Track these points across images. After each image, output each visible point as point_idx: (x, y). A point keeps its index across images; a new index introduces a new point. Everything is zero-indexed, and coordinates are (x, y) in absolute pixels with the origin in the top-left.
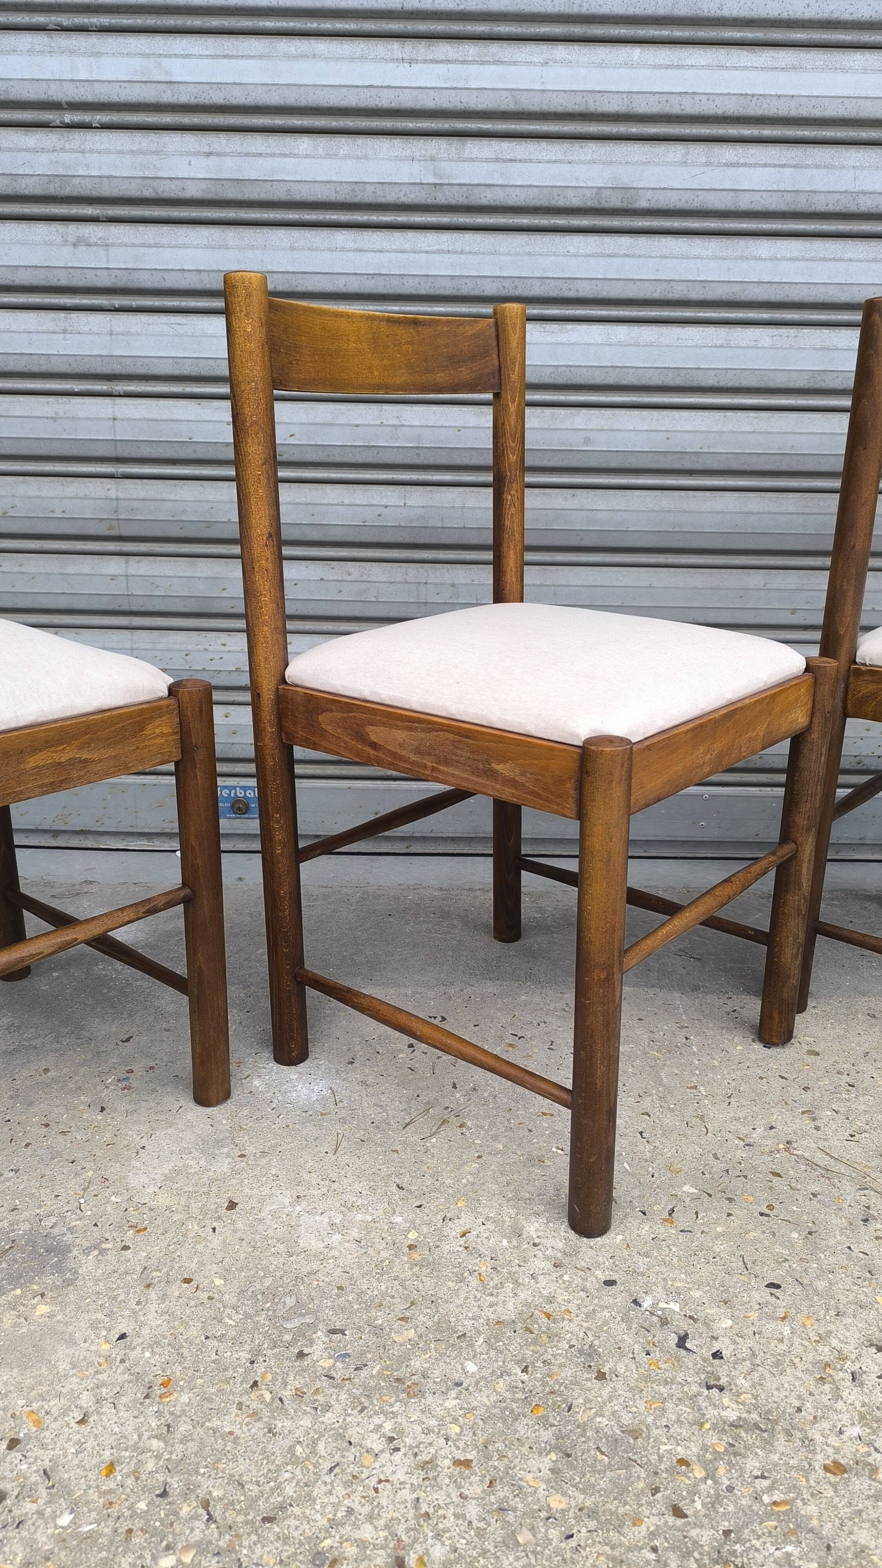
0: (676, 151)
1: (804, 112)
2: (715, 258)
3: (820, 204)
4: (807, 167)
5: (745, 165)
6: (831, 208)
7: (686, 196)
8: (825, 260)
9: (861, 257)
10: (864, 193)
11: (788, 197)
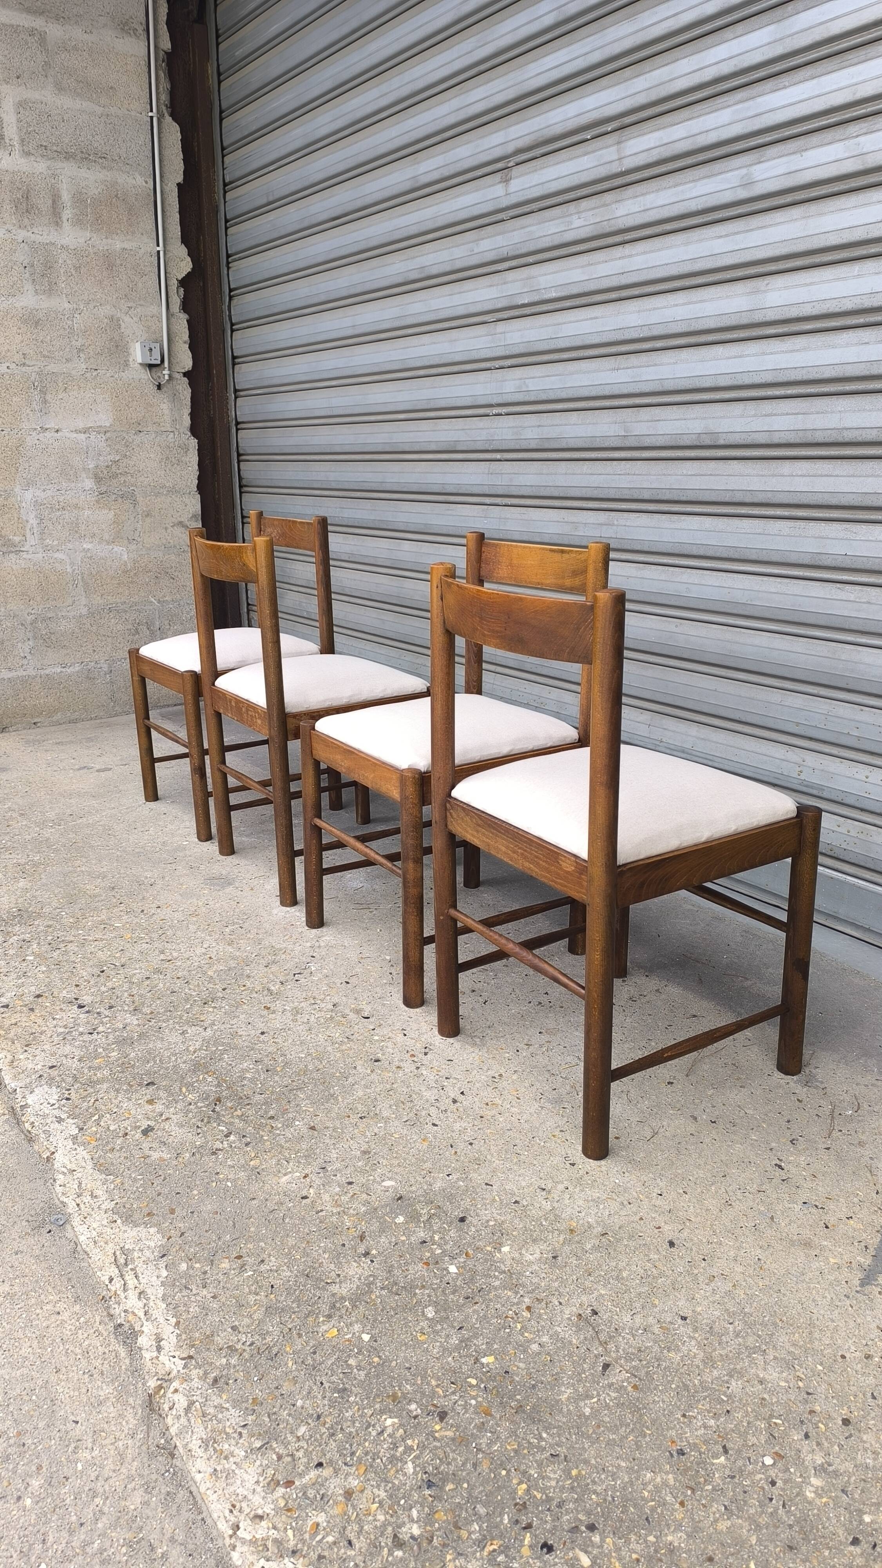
0: (738, 407)
1: (811, 377)
2: (758, 475)
3: (819, 437)
4: (812, 413)
5: (775, 415)
6: (827, 440)
7: (744, 436)
8: (822, 476)
9: (845, 473)
10: (847, 429)
11: (801, 434)
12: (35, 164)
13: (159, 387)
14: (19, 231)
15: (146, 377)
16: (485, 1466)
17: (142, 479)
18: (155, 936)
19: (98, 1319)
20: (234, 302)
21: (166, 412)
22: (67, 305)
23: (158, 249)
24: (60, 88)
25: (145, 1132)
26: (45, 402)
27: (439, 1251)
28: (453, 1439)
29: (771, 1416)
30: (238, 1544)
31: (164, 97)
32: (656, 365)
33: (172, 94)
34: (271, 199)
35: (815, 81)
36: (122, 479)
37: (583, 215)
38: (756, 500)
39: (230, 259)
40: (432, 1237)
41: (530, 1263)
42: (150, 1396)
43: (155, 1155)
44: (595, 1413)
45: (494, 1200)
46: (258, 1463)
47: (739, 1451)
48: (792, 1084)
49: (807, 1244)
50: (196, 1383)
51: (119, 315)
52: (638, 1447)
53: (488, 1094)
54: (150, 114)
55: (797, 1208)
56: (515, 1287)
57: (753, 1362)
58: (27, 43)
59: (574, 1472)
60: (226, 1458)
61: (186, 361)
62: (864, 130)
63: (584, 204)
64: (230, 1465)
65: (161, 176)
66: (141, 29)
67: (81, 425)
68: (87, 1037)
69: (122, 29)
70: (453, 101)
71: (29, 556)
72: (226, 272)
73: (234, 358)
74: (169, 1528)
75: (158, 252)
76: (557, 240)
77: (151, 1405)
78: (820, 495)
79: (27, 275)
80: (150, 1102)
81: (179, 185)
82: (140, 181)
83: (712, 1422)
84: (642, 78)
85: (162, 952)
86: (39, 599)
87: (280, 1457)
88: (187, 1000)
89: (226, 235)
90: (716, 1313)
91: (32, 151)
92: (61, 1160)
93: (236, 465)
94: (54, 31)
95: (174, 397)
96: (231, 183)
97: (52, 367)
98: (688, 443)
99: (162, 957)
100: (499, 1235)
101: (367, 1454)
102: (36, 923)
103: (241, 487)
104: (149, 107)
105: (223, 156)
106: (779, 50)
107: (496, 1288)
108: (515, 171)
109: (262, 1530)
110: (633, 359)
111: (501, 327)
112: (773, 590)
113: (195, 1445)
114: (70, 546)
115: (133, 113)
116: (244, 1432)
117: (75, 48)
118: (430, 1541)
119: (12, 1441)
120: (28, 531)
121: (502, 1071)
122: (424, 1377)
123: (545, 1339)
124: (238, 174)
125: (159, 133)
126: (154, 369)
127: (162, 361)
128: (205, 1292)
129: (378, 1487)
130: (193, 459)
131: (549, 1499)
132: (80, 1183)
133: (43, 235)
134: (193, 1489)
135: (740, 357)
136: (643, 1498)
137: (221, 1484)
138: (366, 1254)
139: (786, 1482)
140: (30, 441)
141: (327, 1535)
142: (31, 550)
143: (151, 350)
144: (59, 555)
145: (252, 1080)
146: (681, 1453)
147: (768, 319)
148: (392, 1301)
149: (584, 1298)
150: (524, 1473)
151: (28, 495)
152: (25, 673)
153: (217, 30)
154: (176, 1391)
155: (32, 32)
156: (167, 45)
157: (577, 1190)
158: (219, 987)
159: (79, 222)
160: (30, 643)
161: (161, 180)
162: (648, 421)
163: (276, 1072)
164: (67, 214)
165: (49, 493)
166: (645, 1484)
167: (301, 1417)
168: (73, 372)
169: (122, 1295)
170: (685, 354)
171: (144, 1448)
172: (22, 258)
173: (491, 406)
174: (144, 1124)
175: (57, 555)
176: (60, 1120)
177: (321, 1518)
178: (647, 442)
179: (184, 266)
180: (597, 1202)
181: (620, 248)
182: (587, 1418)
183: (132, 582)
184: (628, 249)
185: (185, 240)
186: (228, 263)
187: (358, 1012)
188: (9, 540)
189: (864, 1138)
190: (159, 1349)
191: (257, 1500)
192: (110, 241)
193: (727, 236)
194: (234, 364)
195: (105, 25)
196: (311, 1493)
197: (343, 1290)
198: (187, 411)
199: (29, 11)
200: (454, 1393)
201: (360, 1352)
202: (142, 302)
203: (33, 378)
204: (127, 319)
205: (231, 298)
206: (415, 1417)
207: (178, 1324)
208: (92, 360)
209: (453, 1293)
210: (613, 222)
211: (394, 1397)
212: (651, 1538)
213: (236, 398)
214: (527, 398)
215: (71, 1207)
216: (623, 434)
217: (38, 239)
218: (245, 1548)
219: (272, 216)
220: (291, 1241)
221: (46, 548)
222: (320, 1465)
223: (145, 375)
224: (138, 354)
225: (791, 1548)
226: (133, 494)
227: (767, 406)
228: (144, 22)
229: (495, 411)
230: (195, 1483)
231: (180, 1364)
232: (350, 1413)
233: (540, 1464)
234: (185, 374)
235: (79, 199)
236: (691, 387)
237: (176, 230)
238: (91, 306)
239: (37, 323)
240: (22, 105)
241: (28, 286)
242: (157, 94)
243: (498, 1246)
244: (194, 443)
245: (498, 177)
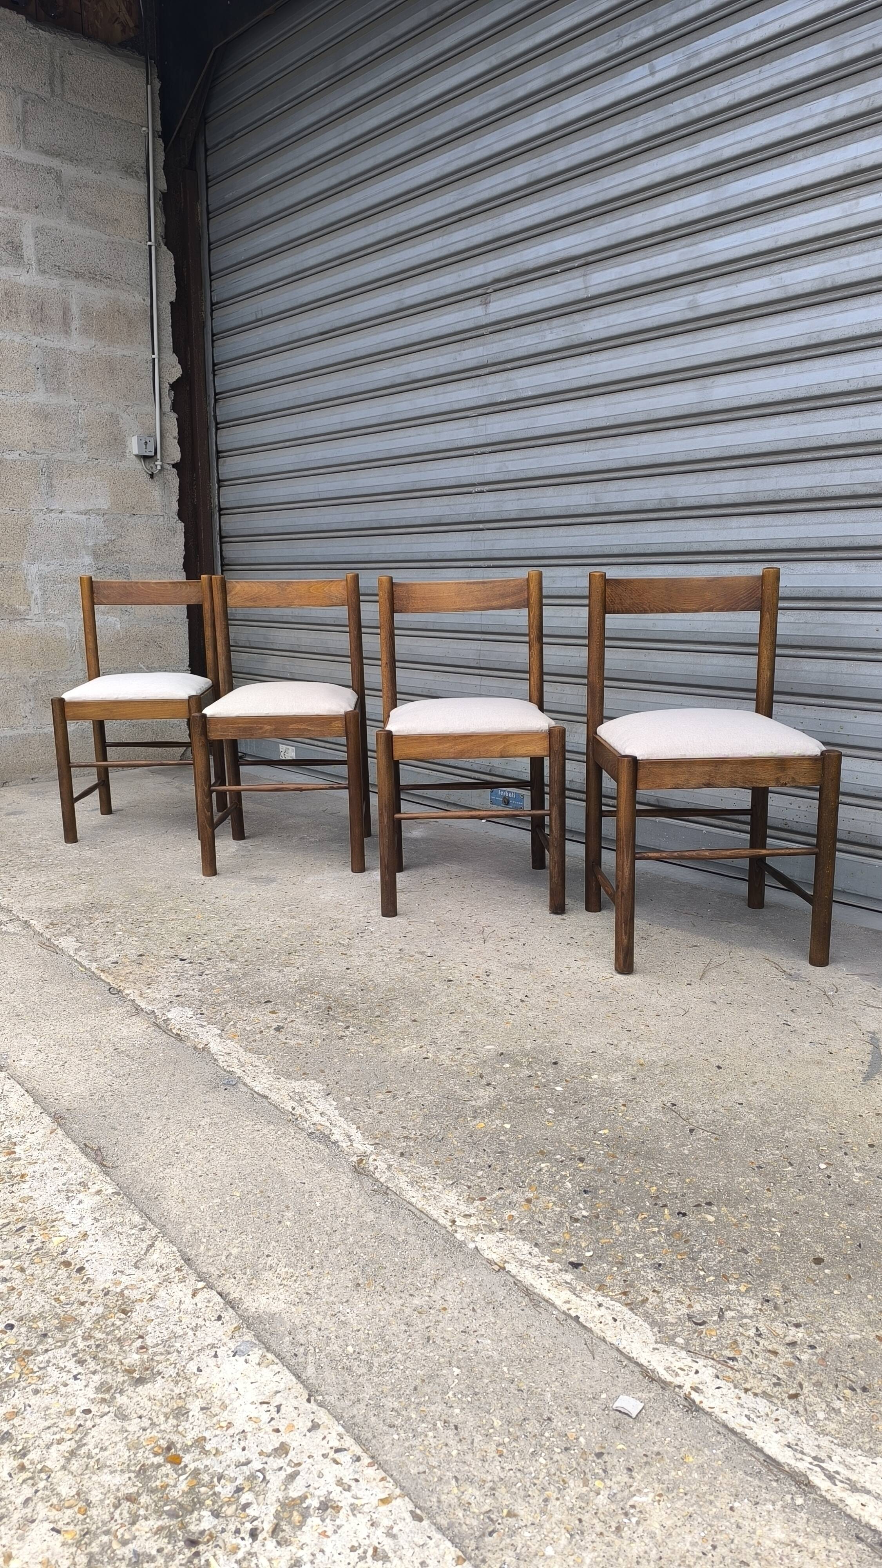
0: (692, 477)
1: (751, 451)
2: (711, 529)
3: (761, 497)
4: (753, 479)
5: (723, 481)
6: (767, 499)
7: (698, 499)
8: (763, 526)
9: (782, 524)
10: (782, 490)
11: (745, 495)
12: (50, 281)
13: (152, 476)
14: (34, 337)
15: (141, 467)
16: (623, 1181)
17: (135, 557)
18: (224, 915)
19: (292, 1131)
20: (221, 403)
21: (158, 498)
22: (73, 402)
23: (153, 356)
24: (72, 218)
25: (278, 1029)
26: (51, 486)
27: (543, 1080)
28: (594, 1170)
29: (818, 1146)
30: (459, 1229)
31: (161, 230)
32: (621, 447)
33: (166, 227)
34: (260, 316)
35: (745, 233)
36: (118, 556)
37: (555, 331)
38: (710, 549)
39: (216, 368)
40: (536, 1074)
41: (616, 1083)
42: (355, 1167)
43: (293, 1042)
44: (692, 1152)
45: (575, 1052)
46: (454, 1191)
47: (801, 1164)
48: (783, 980)
49: (819, 1063)
50: (388, 1156)
51: (118, 412)
52: (729, 1167)
53: (547, 996)
54: (149, 243)
55: (806, 1045)
56: (610, 1095)
57: (798, 1122)
58: (45, 179)
59: (687, 1180)
60: (429, 1189)
61: (175, 454)
62: (785, 269)
63: (555, 322)
64: (434, 1192)
65: (157, 296)
66: (141, 172)
67: (82, 508)
68: (197, 977)
69: (126, 171)
70: (435, 241)
71: (33, 624)
72: (211, 378)
73: (218, 452)
74: (402, 1228)
75: (154, 359)
76: (532, 351)
77: (360, 1169)
78: (763, 542)
79: (39, 375)
80: (273, 1012)
81: (171, 303)
82: (139, 299)
83: (777, 1152)
84: (603, 227)
85: (235, 925)
86: (40, 663)
87: (469, 1187)
88: (273, 953)
89: (213, 347)
90: (764, 1100)
91: (47, 270)
92: (215, 1047)
93: (218, 546)
94: (69, 171)
95: (165, 485)
96: (218, 303)
97: (59, 456)
98: (651, 507)
99: (236, 928)
100: (587, 1071)
101: (533, 1181)
102: (112, 911)
103: (222, 565)
104: (147, 237)
105: (211, 281)
106: (715, 210)
107: (595, 1097)
108: (493, 296)
109: (473, 1221)
110: (602, 443)
111: (482, 420)
112: (727, 619)
113: (403, 1185)
114: (69, 615)
115: (134, 242)
116: (437, 1177)
117: (86, 185)
118: (597, 1217)
119: (258, 1196)
120: (32, 601)
121: (553, 983)
122: (560, 1142)
123: (642, 1120)
124: (226, 295)
125: (156, 259)
126: (147, 461)
127: (156, 453)
128: (371, 1111)
129: (549, 1195)
130: (180, 540)
131: (674, 1193)
132: (239, 1060)
133: (55, 341)
134: (411, 1208)
135: (693, 438)
136: (740, 1190)
137: (432, 1201)
138: (489, 1084)
139: (837, 1176)
140: (36, 521)
141: (522, 1220)
142: (35, 618)
143: (146, 443)
144: (60, 624)
145: (352, 996)
146: (759, 1167)
147: (715, 408)
148: (519, 1107)
149: (664, 1098)
150: (652, 1182)
151: (34, 569)
152: (25, 732)
153: (207, 177)
154: (375, 1160)
155: (49, 170)
156: (163, 186)
157: (638, 1043)
158: (297, 943)
159: (85, 331)
160: (31, 704)
161: (157, 300)
162: (616, 491)
163: (369, 991)
164: (75, 324)
165: (53, 567)
166: (740, 1184)
167: (475, 1167)
168: (77, 461)
169: (307, 1116)
170: (645, 437)
171: (362, 1192)
172: (36, 360)
173: (474, 485)
174: (275, 1025)
175: (58, 623)
176: (202, 1026)
177: (514, 1213)
178: (616, 508)
179: (176, 372)
180: (655, 1049)
181: (588, 356)
182: (687, 1155)
183: (123, 650)
184: (594, 357)
185: (176, 350)
186: (214, 371)
187: (422, 953)
188: (16, 609)
189: (845, 1006)
190: (351, 1140)
191: (463, 1207)
192: (111, 348)
193: (678, 346)
194: (218, 458)
195: (111, 168)
196: (501, 1202)
197: (480, 1103)
198: (175, 497)
199: (47, 153)
200: (585, 1148)
201: (506, 1133)
202: (138, 402)
203: (41, 465)
204: (125, 416)
205: (216, 400)
206: (562, 1162)
207: (358, 1128)
208: (93, 450)
209: (565, 1100)
210: (581, 336)
211: (542, 1153)
212: (753, 1206)
213: (219, 487)
214: (507, 478)
215: (239, 1073)
216: (595, 502)
217: (50, 344)
218: (464, 1231)
219: (260, 331)
220: (426, 1082)
221: (48, 617)
222: (500, 1189)
223: (140, 465)
224: (134, 447)
225: (850, 1205)
226: (127, 571)
227: (716, 475)
228: (144, 166)
229: (478, 489)
230: (411, 1204)
231: (372, 1148)
232: (512, 1163)
233: (662, 1178)
234: (174, 466)
235: (86, 312)
236: (652, 463)
237: (168, 341)
238: (94, 404)
239: (46, 416)
240: (39, 231)
241: (40, 385)
242: (155, 226)
243: (590, 1075)
244: (181, 526)
245: (478, 300)
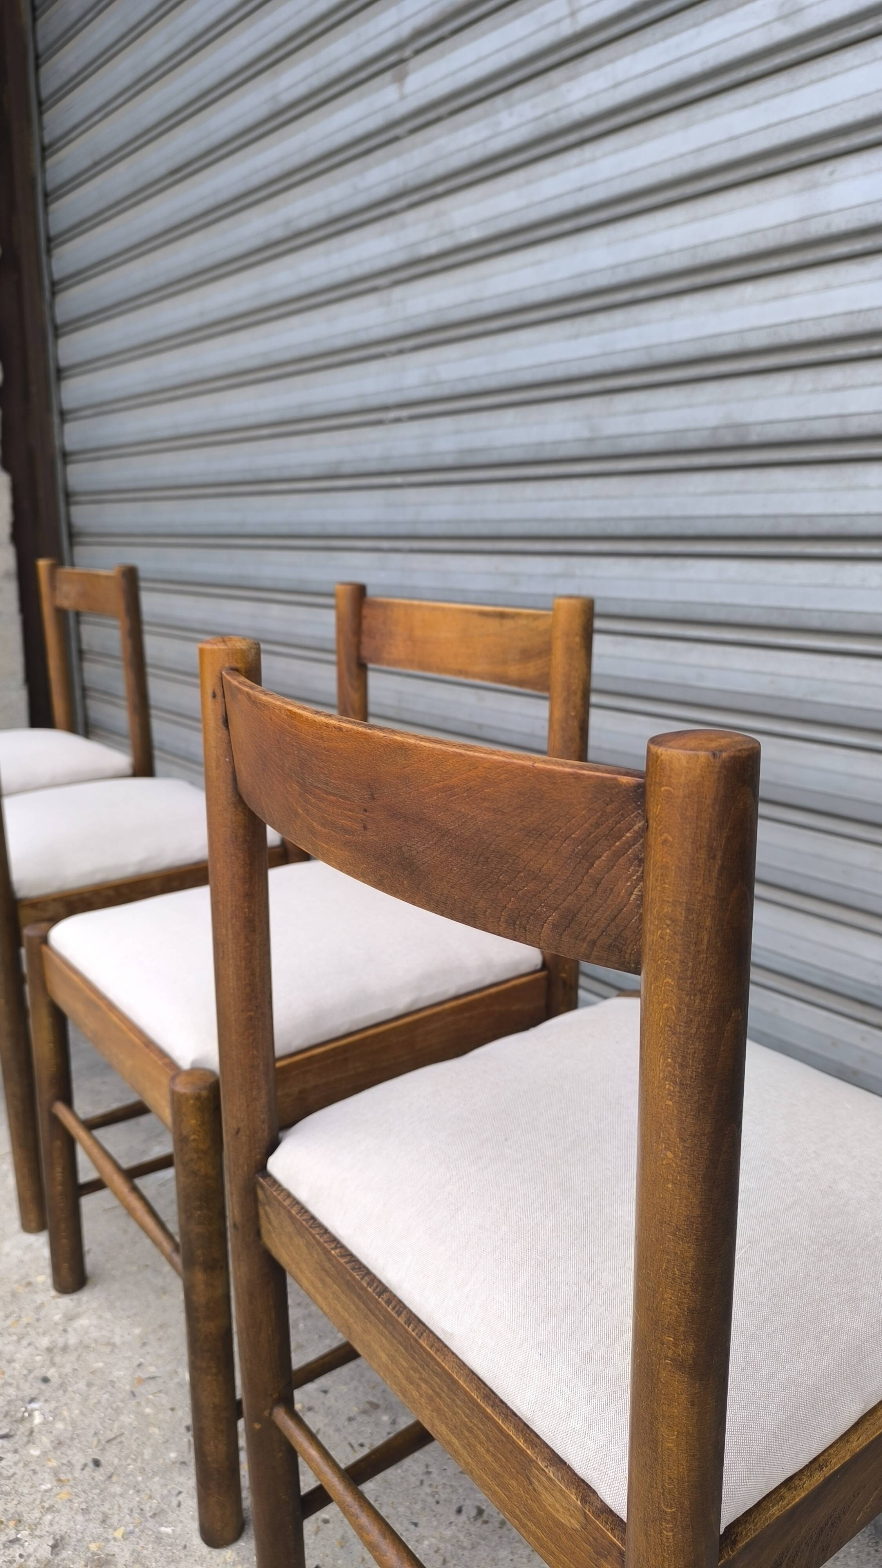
7: (794, 426)
37: (517, 109)
39: (52, 242)
63: (518, 92)
72: (46, 259)
73: (59, 369)
76: (479, 153)
89: (46, 213)
93: (64, 508)
96: (50, 145)
98: (697, 443)
105: (41, 108)
108: (413, 63)
110: (602, 320)
111: (398, 292)
124: (58, 132)
130: (4, 500)
170: (687, 303)
173: (386, 408)
178: (628, 446)
184: (588, 151)
186: (49, 245)
194: (59, 378)
205: (53, 292)
213: (62, 421)
214: (440, 393)
216: (589, 435)
245: (388, 76)
